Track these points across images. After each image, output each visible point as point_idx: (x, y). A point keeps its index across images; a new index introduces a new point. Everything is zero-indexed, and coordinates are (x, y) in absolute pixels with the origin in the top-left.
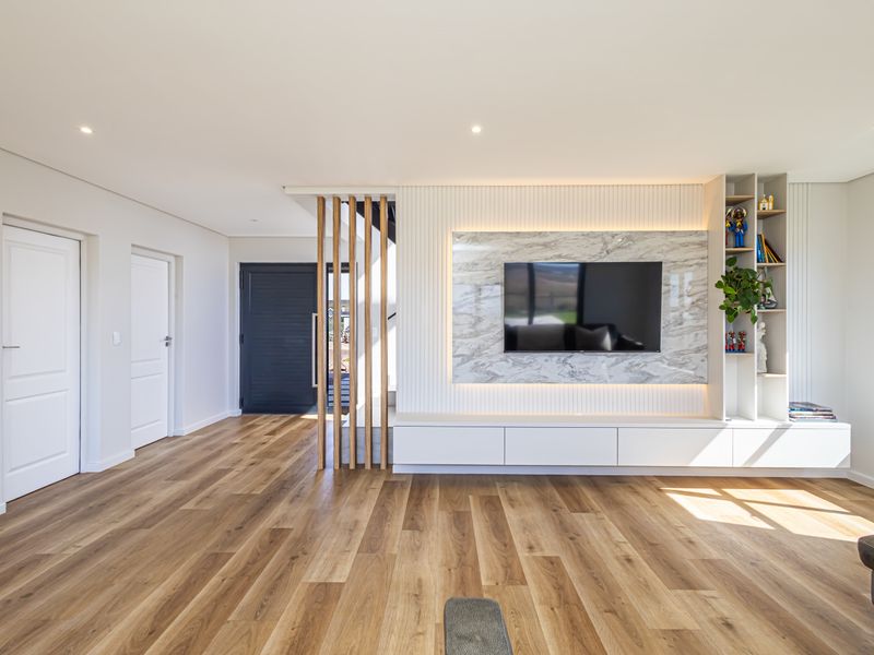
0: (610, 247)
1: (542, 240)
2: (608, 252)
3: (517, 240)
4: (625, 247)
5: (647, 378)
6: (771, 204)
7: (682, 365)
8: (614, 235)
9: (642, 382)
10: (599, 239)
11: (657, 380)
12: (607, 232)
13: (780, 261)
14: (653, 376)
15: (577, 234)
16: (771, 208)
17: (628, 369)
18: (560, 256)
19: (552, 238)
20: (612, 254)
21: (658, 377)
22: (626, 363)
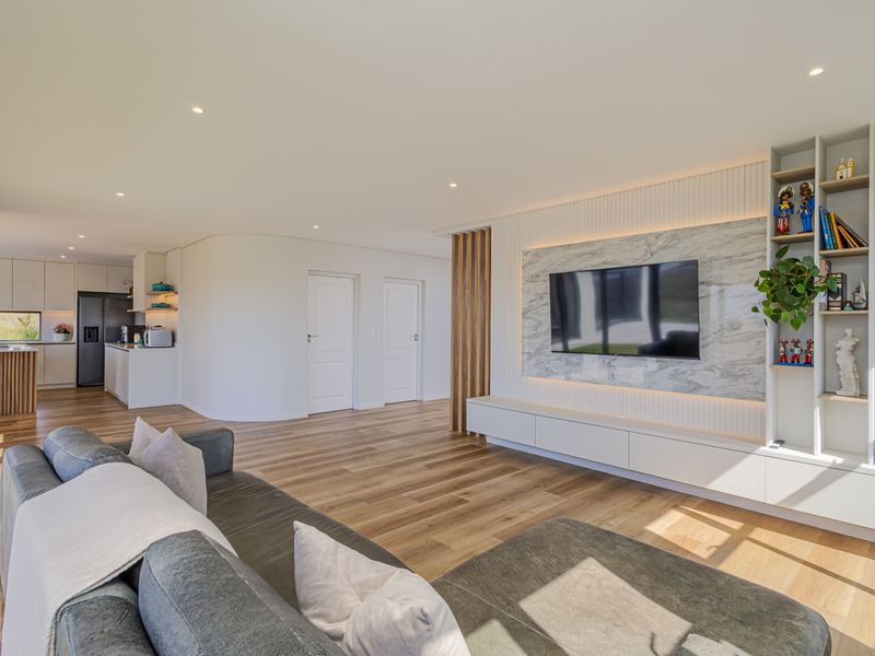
0: (654, 248)
1: (589, 249)
2: (652, 254)
3: (570, 252)
4: (671, 247)
5: (695, 388)
6: (850, 170)
7: (737, 377)
8: (658, 236)
9: (688, 392)
10: (643, 241)
11: (706, 391)
12: (650, 234)
13: (861, 245)
14: (701, 387)
15: (621, 239)
16: (849, 175)
17: (673, 376)
18: (605, 263)
19: (598, 246)
20: (655, 256)
21: (707, 388)
22: (670, 370)
